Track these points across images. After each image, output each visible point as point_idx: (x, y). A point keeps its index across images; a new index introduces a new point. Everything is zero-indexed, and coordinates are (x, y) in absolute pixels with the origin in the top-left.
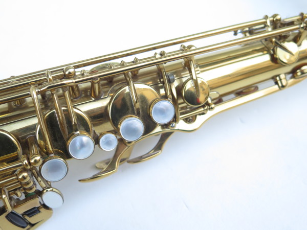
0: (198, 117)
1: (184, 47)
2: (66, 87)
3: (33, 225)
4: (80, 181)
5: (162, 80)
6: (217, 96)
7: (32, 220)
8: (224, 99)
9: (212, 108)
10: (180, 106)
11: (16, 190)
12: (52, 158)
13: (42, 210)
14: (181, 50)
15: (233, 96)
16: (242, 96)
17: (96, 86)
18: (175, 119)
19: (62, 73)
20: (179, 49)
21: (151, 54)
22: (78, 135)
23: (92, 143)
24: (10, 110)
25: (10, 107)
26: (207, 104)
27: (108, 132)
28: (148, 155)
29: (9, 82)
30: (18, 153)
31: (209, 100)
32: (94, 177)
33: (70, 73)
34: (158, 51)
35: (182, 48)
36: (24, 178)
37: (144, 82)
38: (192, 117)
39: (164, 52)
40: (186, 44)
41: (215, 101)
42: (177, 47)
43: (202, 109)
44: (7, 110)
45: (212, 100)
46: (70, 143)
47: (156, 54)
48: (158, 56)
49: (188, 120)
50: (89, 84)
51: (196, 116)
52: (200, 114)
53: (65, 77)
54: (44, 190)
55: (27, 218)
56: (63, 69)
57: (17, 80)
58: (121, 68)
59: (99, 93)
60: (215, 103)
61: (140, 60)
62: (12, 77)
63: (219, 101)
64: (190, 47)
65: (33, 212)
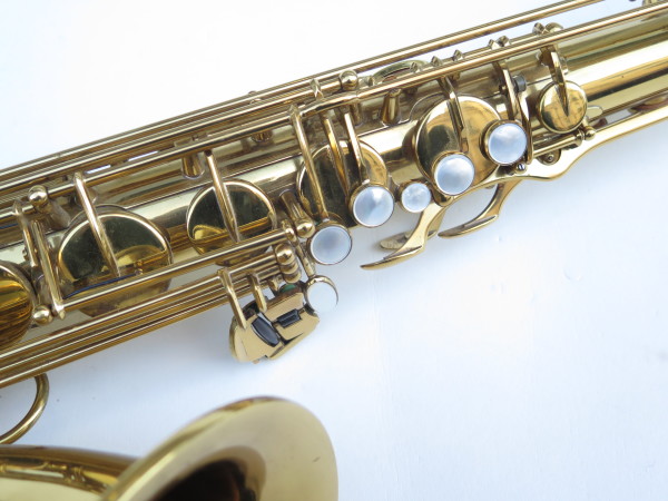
0: (563, 152)
1: (541, 28)
2: (344, 106)
3: (286, 342)
4: (363, 266)
5: (504, 88)
6: (600, 113)
7: (286, 333)
8: (609, 119)
9: (589, 136)
10: (534, 133)
11: (271, 277)
12: (327, 225)
13: (305, 315)
14: (535, 33)
15: (625, 113)
16: (643, 114)
17: (393, 102)
18: (526, 158)
19: (337, 83)
20: (531, 32)
21: (482, 42)
22: (366, 186)
23: (390, 199)
24: (247, 149)
25: (246, 145)
26: (583, 129)
27: (413, 180)
28: (474, 224)
29: (248, 103)
30: (269, 219)
31: (585, 123)
32: (385, 261)
33: (349, 82)
34: (496, 36)
35: (538, 30)
36: (286, 257)
37: (471, 93)
38: (552, 153)
39: (505, 38)
40: (544, 22)
41: (593, 123)
42: (528, 28)
43: (573, 138)
44: (241, 149)
45: (590, 121)
46: (357, 201)
47: (491, 42)
48: (496, 46)
49: (544, 159)
50: (380, 100)
51: (560, 150)
52: (567, 148)
53: (343, 89)
54: (310, 280)
55: (279, 328)
56: (338, 75)
57: (262, 98)
58: (435, 70)
59: (396, 114)
60: (596, 127)
61: (465, 54)
62: (252, 94)
63: (601, 123)
64: (551, 26)
65: (289, 319)
